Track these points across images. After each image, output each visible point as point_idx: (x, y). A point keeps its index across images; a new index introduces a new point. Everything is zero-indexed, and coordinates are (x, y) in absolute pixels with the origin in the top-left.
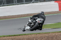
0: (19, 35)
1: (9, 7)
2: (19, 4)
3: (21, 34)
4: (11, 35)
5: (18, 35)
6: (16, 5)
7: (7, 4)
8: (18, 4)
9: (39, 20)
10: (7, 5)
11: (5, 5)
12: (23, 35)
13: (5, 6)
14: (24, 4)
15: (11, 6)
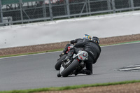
0: (121, 84)
1: (97, 17)
2: (119, 12)
3: (124, 81)
4: (102, 83)
5: (117, 84)
6: (112, 13)
7: (92, 11)
8: (116, 12)
9: (82, 54)
10: (93, 15)
11: (87, 13)
12: (129, 83)
13: (89, 15)
14: (131, 10)
15: (101, 17)
